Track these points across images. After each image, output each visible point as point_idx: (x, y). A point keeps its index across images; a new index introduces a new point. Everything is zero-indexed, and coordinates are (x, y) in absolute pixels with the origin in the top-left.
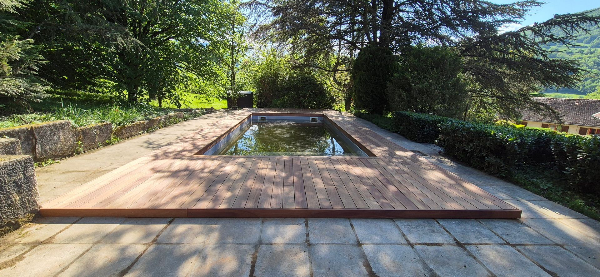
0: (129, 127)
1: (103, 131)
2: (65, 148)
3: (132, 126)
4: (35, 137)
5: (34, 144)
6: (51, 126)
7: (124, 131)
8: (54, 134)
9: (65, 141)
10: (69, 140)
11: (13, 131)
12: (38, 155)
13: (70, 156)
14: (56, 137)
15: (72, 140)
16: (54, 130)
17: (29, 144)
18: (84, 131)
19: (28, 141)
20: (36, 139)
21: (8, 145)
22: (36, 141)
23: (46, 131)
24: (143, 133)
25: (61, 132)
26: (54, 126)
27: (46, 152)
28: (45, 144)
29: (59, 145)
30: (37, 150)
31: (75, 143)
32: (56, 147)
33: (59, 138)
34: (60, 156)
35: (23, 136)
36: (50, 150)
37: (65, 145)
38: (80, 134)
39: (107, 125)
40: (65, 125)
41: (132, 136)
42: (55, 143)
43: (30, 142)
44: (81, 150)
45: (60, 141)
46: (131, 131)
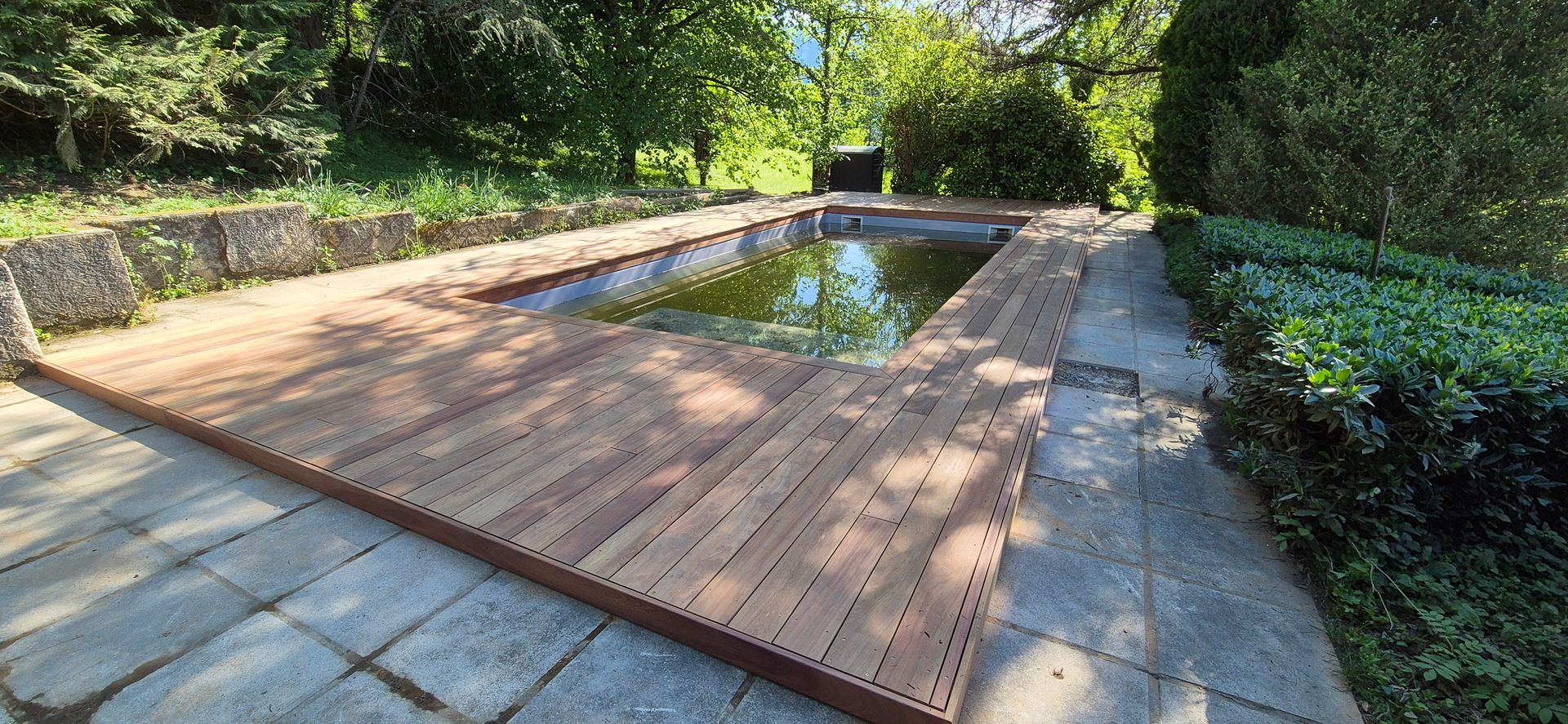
0: (464, 225)
1: (390, 229)
2: (296, 259)
3: (473, 223)
4: (223, 232)
5: (224, 245)
6: (257, 212)
7: (448, 232)
8: (267, 229)
9: (293, 243)
10: (303, 242)
11: (175, 218)
12: (231, 266)
13: (306, 273)
14: (271, 234)
15: (310, 243)
16: (265, 220)
17: (212, 245)
18: (338, 227)
19: (209, 238)
20: (225, 236)
21: (88, 241)
22: (226, 240)
23: (248, 222)
24: (504, 240)
25: (282, 225)
26: (266, 212)
27: (250, 262)
28: (247, 246)
29: (281, 250)
30: (229, 257)
31: (317, 248)
32: (273, 253)
33: (278, 238)
34: (283, 272)
35: (197, 227)
36: (259, 259)
37: (294, 251)
38: (331, 233)
39: (402, 217)
40: (291, 211)
41: (475, 244)
42: (268, 246)
43: (215, 240)
44: (332, 264)
45: (281, 244)
46: (470, 234)
